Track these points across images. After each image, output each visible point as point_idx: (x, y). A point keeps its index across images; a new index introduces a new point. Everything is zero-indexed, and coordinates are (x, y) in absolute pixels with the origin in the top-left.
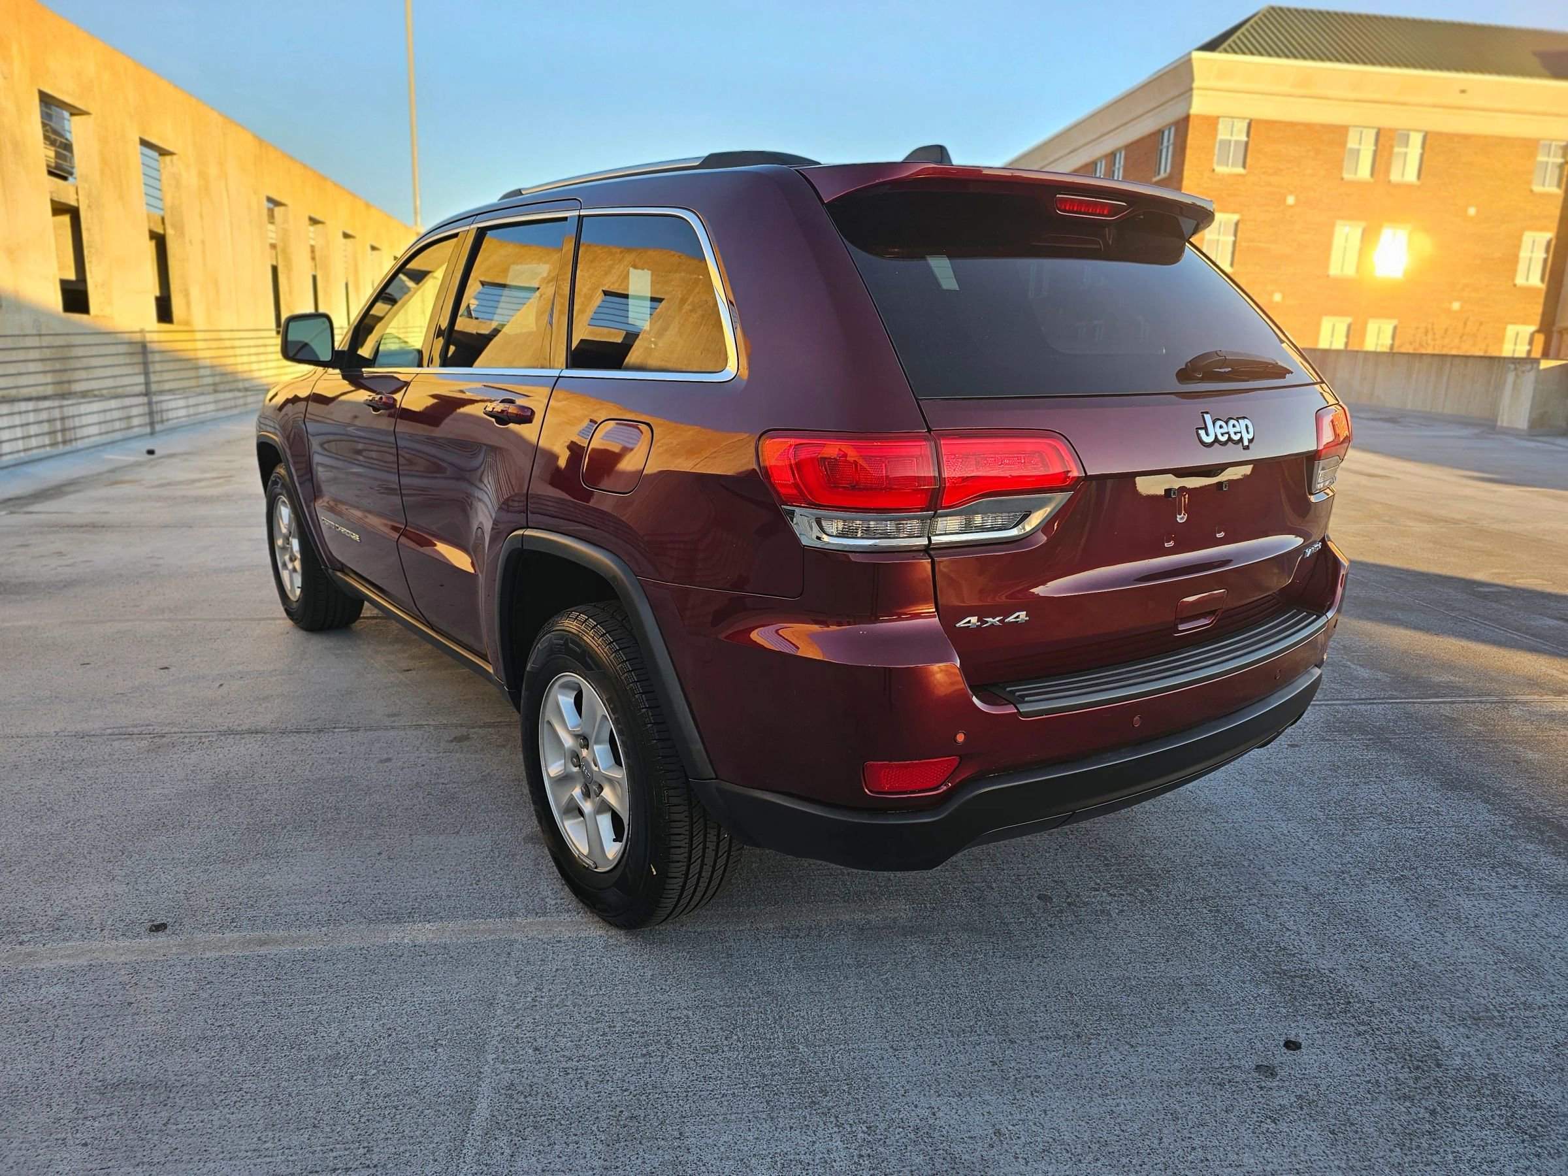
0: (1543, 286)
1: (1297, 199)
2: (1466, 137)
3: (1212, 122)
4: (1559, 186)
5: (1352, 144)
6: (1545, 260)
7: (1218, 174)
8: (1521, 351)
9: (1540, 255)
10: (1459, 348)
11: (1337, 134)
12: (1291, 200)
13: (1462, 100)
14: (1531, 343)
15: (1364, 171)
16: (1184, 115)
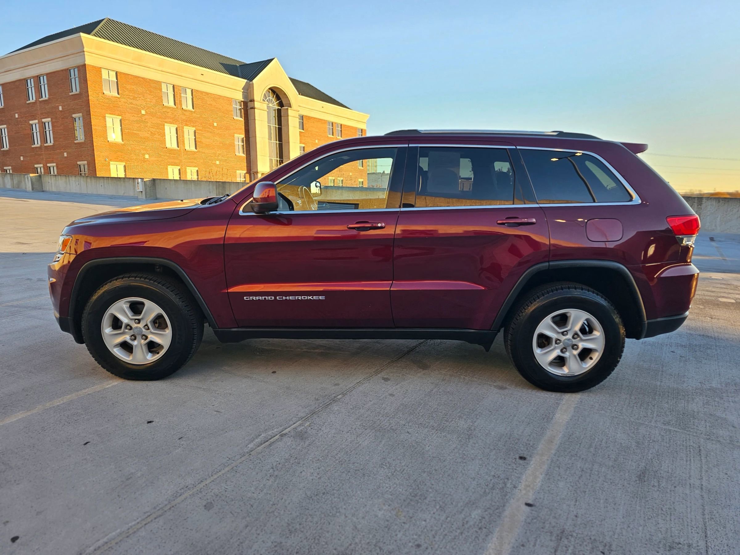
0: (245, 156)
1: (146, 112)
2: (207, 94)
3: (98, 70)
4: (241, 117)
5: (164, 89)
6: (243, 145)
7: (106, 96)
8: (243, 179)
9: (241, 144)
10: (222, 179)
11: (157, 85)
12: (143, 112)
13: (202, 78)
14: (245, 177)
15: (171, 103)
16: (82, 64)
